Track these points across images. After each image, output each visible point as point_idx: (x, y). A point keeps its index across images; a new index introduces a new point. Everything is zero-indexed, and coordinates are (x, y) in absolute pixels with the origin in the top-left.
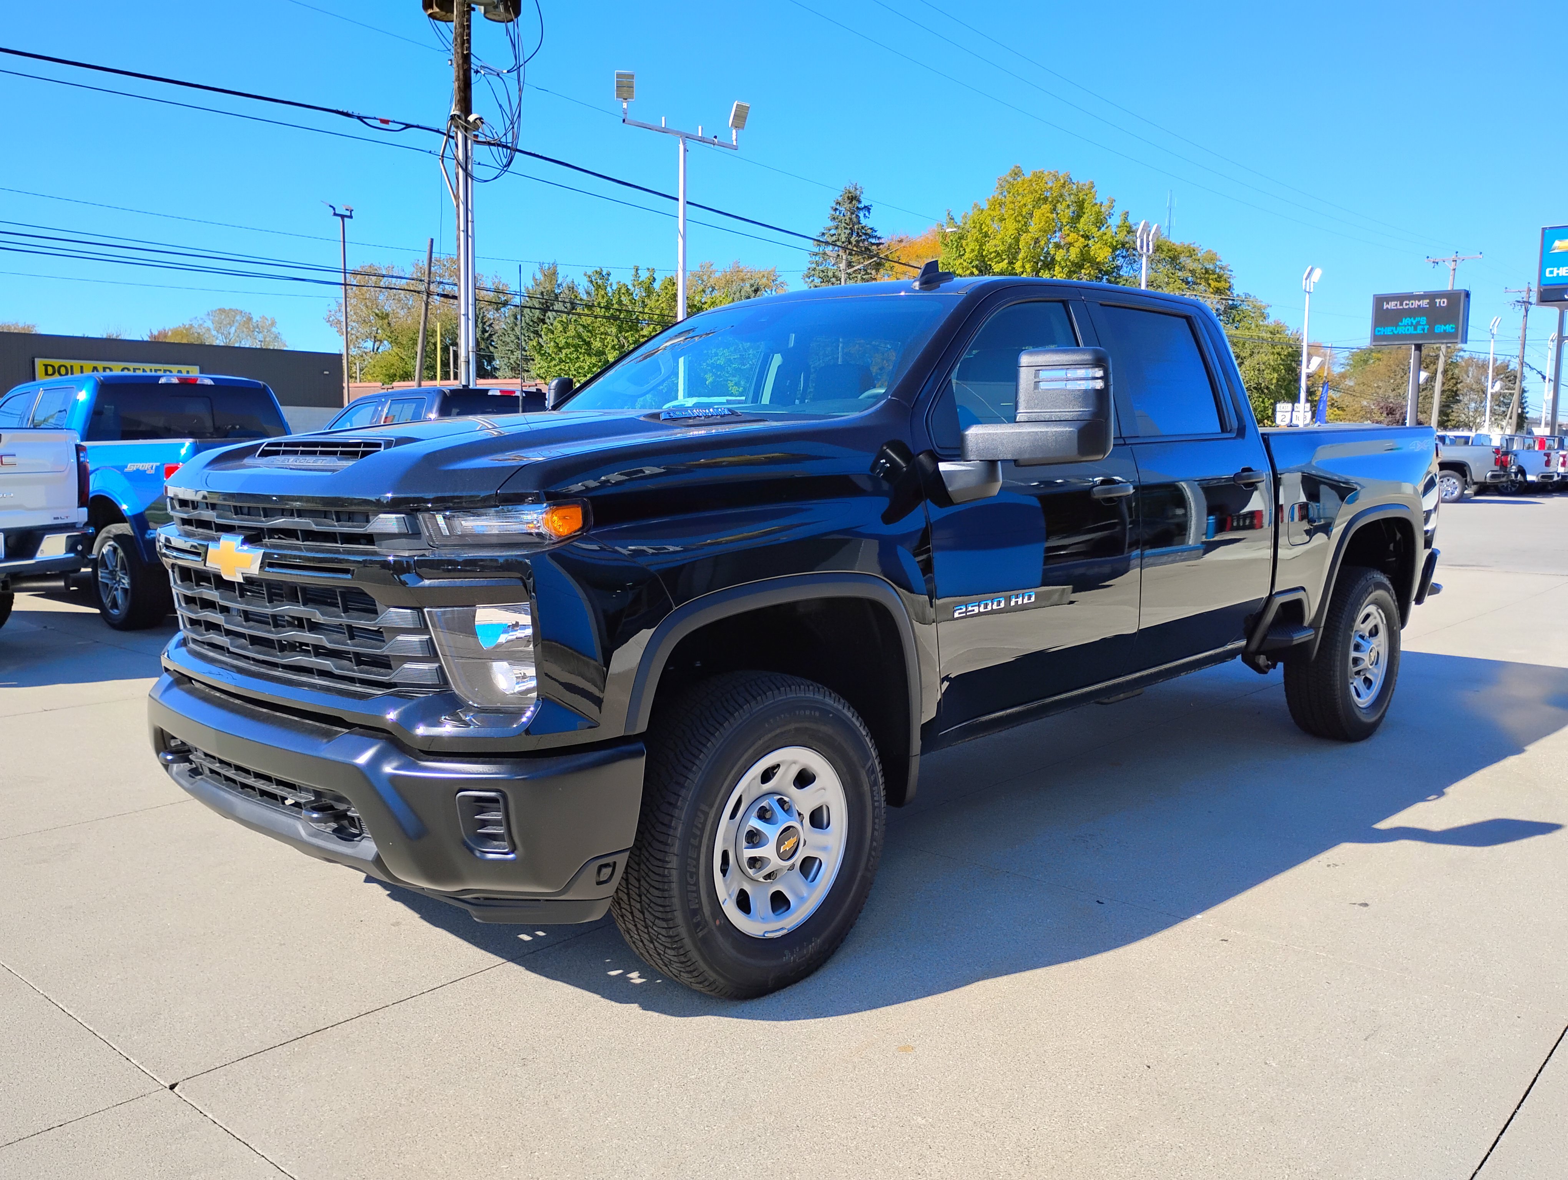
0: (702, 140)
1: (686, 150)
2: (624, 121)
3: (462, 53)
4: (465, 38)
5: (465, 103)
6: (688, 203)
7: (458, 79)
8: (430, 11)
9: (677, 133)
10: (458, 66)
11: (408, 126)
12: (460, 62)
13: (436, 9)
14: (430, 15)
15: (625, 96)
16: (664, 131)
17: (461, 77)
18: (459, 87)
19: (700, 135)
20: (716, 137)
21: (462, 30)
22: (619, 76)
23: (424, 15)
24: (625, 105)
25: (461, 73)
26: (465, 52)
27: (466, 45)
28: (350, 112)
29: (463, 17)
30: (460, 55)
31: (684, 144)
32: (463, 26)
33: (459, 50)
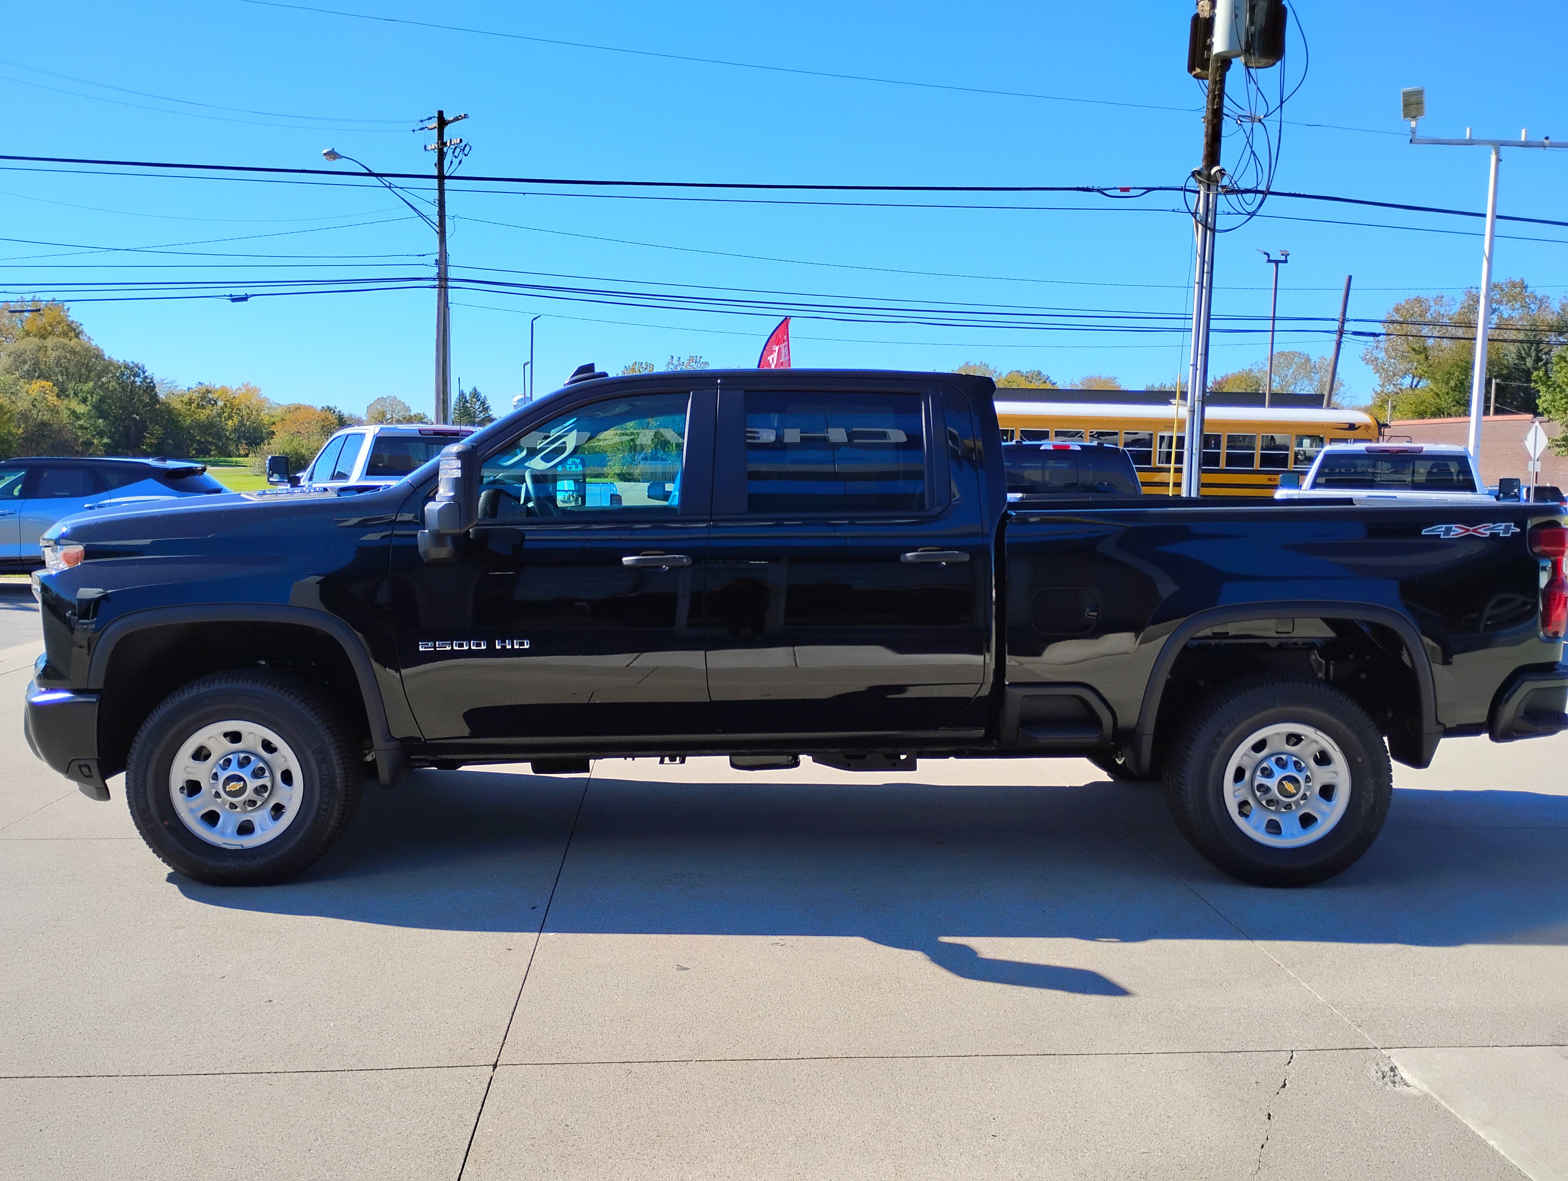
0: (1526, 145)
1: (1498, 160)
2: (1411, 141)
3: (1213, 108)
4: (1216, 93)
5: (1213, 155)
6: (1499, 217)
7: (1207, 135)
8: (1194, 73)
9: (1488, 142)
10: (1208, 122)
11: (1149, 190)
12: (1210, 118)
13: (1198, 70)
14: (1195, 76)
15: (1413, 114)
16: (1470, 143)
17: (1210, 132)
18: (1207, 143)
19: (1523, 139)
20: (1547, 138)
21: (1214, 86)
22: (1406, 94)
23: (1190, 76)
24: (1413, 124)
25: (1210, 128)
26: (1215, 107)
27: (1217, 100)
28: (1090, 187)
29: (1216, 73)
30: (1210, 111)
31: (1498, 153)
32: (1215, 82)
33: (1210, 107)
